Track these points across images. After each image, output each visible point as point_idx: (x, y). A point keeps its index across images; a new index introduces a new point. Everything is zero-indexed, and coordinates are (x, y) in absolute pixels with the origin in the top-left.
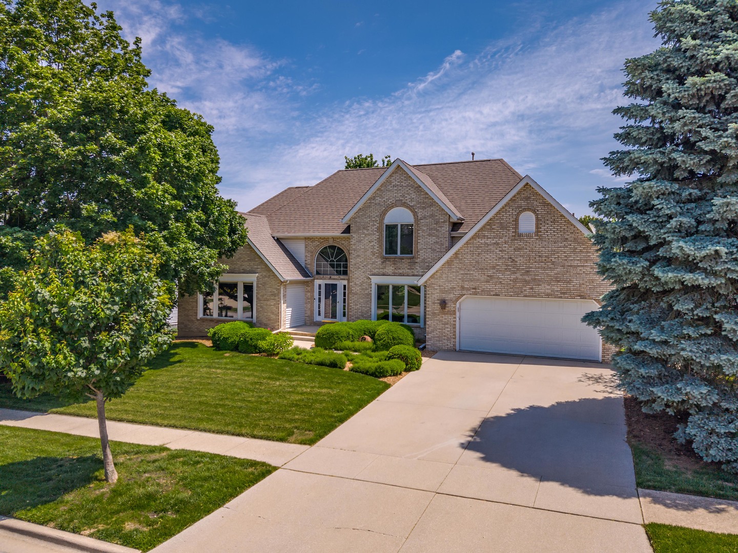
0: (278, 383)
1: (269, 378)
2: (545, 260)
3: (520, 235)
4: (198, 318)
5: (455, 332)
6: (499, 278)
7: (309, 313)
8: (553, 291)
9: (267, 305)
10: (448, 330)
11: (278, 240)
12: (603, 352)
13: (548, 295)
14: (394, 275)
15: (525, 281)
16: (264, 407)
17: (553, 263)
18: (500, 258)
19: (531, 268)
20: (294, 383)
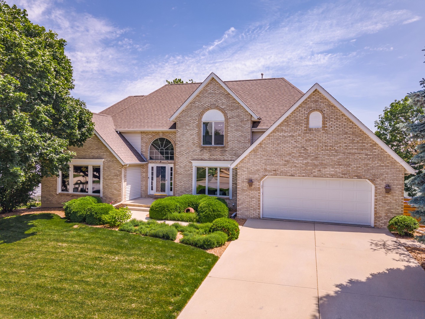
0: (117, 258)
1: (110, 252)
2: (330, 149)
3: (310, 130)
4: (58, 193)
5: (259, 204)
6: (294, 163)
7: (144, 188)
8: (336, 172)
9: (111, 183)
10: (254, 202)
11: (120, 134)
12: (375, 219)
13: (332, 176)
14: (210, 160)
15: (315, 165)
16: (101, 290)
17: (336, 151)
18: (295, 147)
19: (319, 154)
20: (132, 258)
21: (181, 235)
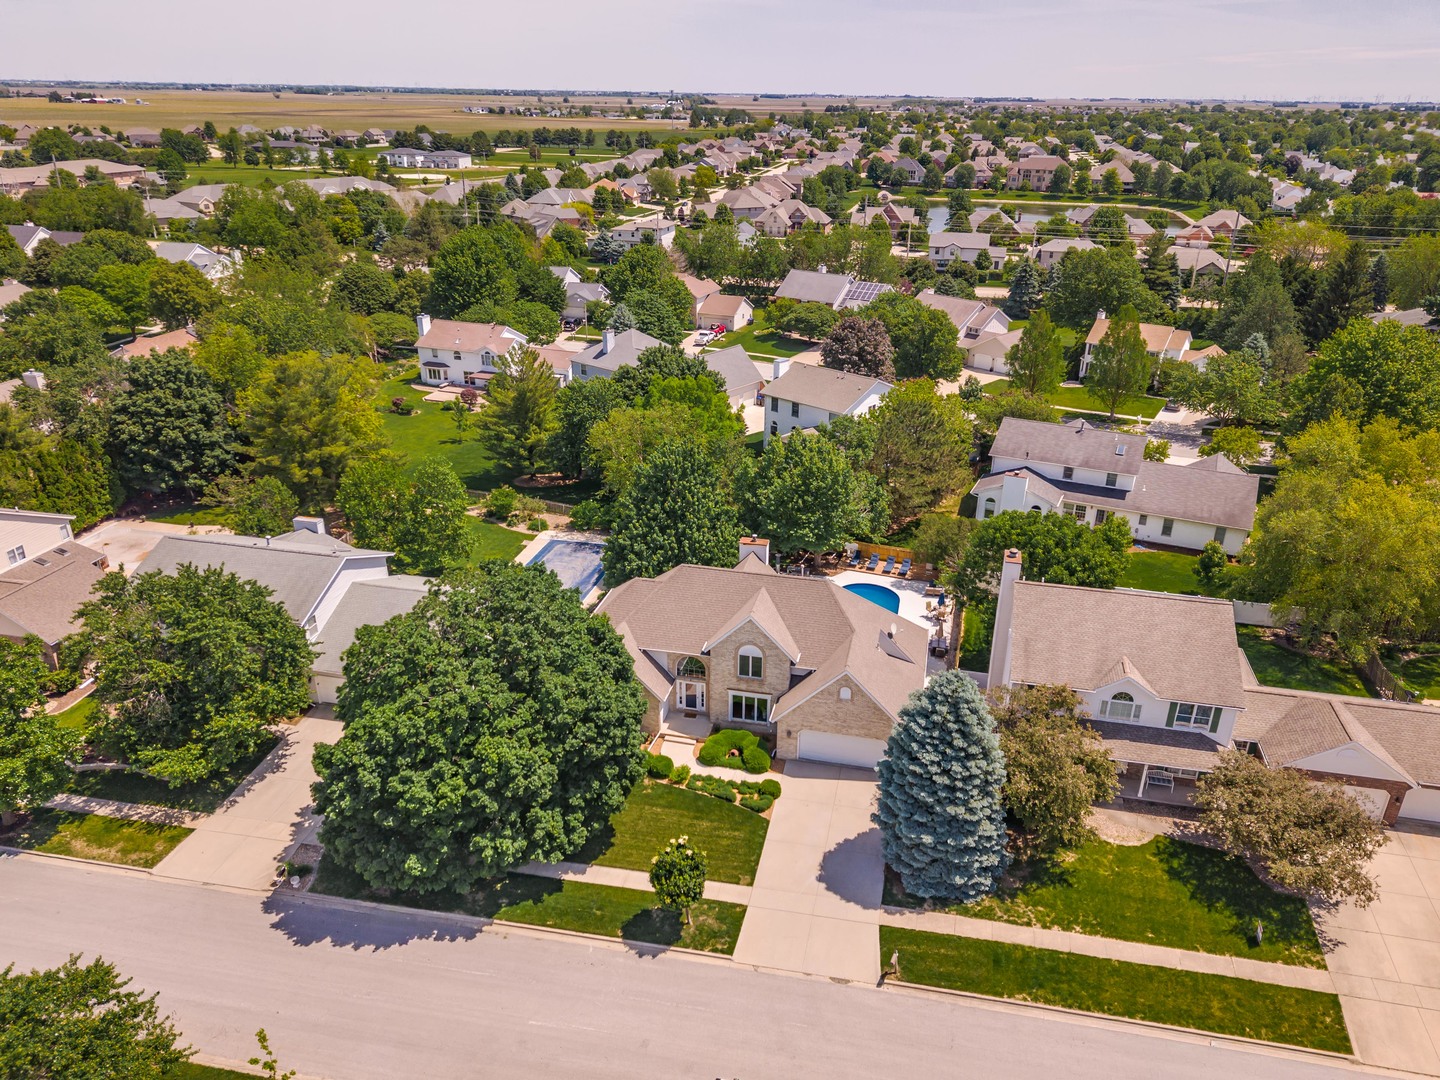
1: (697, 818)
2: (856, 716)
3: (841, 700)
5: (796, 749)
6: (826, 722)
8: (860, 733)
10: (792, 748)
11: (645, 652)
14: (747, 690)
15: (843, 726)
17: (861, 718)
18: (827, 711)
19: (847, 719)
20: (715, 824)
21: (739, 797)
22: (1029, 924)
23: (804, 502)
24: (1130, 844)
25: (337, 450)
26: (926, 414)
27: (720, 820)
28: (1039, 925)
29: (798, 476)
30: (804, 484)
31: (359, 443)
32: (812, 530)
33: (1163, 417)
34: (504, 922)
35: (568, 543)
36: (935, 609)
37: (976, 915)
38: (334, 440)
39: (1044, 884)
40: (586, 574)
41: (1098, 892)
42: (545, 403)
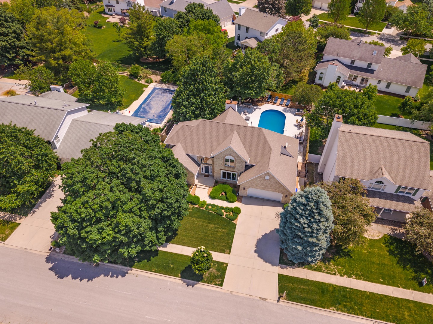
0: (212, 226)
1: (209, 223)
3: (265, 179)
6: (259, 186)
8: (272, 190)
9: (191, 178)
10: (245, 193)
11: (188, 155)
12: (282, 201)
14: (228, 170)
15: (266, 188)
17: (273, 186)
18: (260, 183)
20: (216, 226)
21: (225, 214)
22: (335, 274)
23: (251, 79)
24: (375, 238)
25: (67, 52)
26: (300, 37)
27: (218, 224)
28: (339, 275)
29: (249, 68)
30: (251, 72)
31: (76, 49)
32: (254, 91)
33: (385, 31)
34: (136, 269)
35: (161, 89)
36: (299, 123)
37: (315, 270)
38: (66, 48)
39: (341, 257)
40: (167, 103)
41: (362, 260)
42: (149, 28)
